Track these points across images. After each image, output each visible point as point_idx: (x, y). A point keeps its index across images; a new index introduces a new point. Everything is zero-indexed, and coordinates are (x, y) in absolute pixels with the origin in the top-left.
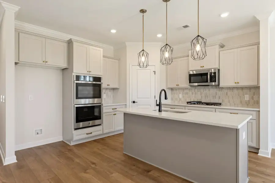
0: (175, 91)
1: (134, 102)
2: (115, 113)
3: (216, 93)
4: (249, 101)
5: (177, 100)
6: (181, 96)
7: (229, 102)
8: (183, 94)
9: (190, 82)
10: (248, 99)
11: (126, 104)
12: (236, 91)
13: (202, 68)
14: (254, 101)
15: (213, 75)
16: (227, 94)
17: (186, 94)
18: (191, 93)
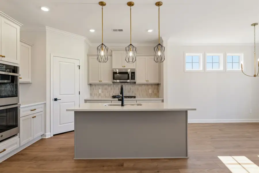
0: (94, 87)
1: (56, 100)
2: (34, 115)
3: (131, 88)
4: (151, 94)
5: (96, 95)
6: (100, 91)
7: (140, 95)
8: (102, 89)
9: (114, 79)
11: (45, 103)
12: (144, 87)
13: (123, 68)
14: (154, 94)
15: (133, 74)
16: (138, 89)
17: (105, 90)
18: (110, 88)
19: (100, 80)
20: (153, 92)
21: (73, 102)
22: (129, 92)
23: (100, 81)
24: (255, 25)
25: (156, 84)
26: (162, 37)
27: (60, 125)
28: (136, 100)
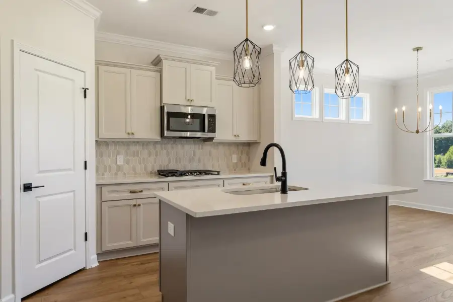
1: (28, 188)
4: (237, 163)
8: (126, 155)
10: (236, 161)
13: (188, 103)
14: (242, 163)
15: (211, 120)
16: (210, 155)
17: (134, 156)
18: (146, 152)
19: (130, 132)
20: (240, 159)
21: (71, 191)
22: (191, 160)
23: (129, 134)
24: (418, 49)
25: (244, 143)
26: (273, 45)
27: (40, 265)
28: (224, 179)
